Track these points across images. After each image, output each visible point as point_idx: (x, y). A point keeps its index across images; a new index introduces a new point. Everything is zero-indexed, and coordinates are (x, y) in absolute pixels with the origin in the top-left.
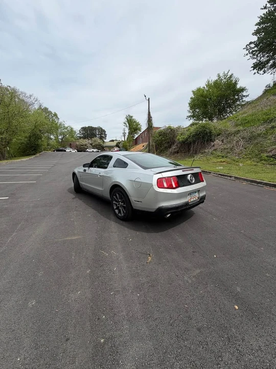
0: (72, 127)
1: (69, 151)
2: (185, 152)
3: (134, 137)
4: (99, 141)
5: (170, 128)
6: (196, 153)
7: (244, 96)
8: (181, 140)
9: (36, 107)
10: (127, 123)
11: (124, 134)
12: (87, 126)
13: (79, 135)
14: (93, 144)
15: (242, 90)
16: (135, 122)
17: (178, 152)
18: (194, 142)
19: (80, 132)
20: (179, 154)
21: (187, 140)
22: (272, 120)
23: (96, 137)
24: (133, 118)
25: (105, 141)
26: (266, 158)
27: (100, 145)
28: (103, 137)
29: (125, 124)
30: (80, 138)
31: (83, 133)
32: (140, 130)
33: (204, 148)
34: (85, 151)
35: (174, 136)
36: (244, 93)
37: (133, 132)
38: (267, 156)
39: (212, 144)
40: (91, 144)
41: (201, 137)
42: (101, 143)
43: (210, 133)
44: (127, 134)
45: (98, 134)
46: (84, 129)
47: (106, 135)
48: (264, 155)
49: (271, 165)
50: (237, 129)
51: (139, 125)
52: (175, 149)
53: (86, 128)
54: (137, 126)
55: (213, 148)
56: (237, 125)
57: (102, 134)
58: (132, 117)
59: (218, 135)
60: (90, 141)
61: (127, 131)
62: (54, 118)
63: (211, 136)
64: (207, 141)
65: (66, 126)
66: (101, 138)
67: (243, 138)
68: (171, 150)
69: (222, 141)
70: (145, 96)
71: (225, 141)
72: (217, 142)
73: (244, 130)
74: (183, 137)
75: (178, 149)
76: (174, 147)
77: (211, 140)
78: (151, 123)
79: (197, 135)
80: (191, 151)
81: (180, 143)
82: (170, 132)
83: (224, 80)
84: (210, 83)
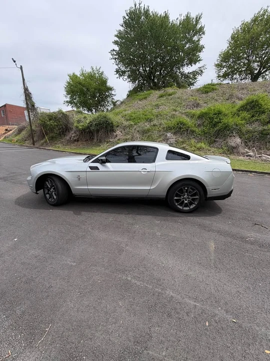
2: (86, 141)
6: (100, 142)
7: (113, 94)
8: (80, 127)
15: (111, 89)
17: (77, 140)
18: (98, 131)
20: (80, 142)
21: (88, 127)
22: (151, 119)
33: (107, 137)
35: (69, 123)
36: (113, 92)
39: (115, 134)
41: (104, 126)
43: (112, 123)
50: (128, 123)
52: (74, 137)
55: (116, 139)
56: (127, 120)
59: (117, 127)
63: (112, 127)
64: (110, 131)
67: (138, 131)
68: (68, 138)
69: (121, 132)
70: (15, 62)
71: (123, 132)
72: (118, 132)
73: (135, 124)
74: (82, 124)
75: (77, 137)
76: (72, 134)
77: (113, 131)
78: (33, 102)
79: (100, 124)
80: (95, 140)
81: (79, 130)
82: (62, 117)
83: (97, 75)
84: (84, 72)
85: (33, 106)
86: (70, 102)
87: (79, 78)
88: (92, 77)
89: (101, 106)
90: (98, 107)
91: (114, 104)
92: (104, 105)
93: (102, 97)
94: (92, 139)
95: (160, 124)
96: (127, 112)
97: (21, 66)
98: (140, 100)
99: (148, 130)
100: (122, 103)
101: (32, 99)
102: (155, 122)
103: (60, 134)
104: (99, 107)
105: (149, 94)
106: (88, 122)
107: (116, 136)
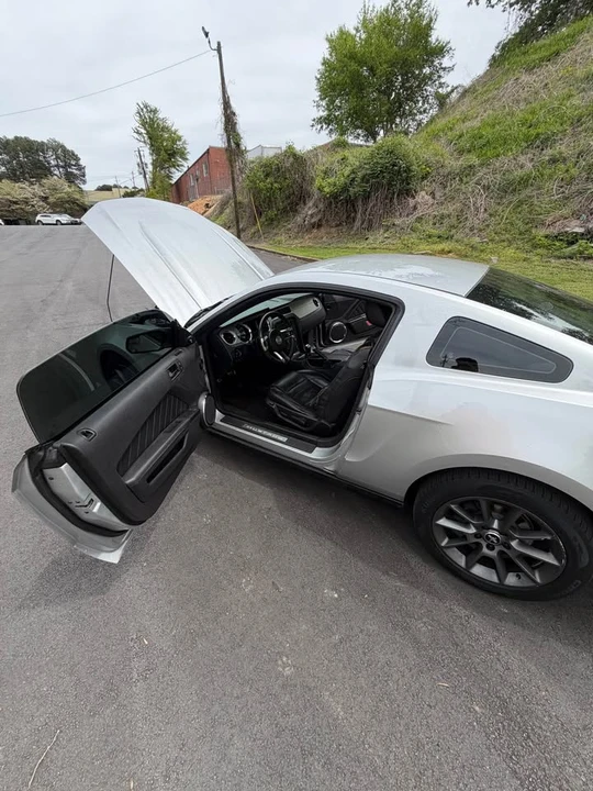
2: (337, 226)
3: (170, 178)
4: (67, 188)
5: (291, 153)
6: (370, 227)
7: (444, 69)
8: (327, 190)
10: (143, 131)
11: (142, 165)
12: (11, 137)
14: (51, 200)
15: (440, 51)
16: (165, 129)
17: (318, 225)
18: (366, 197)
20: (322, 229)
21: (345, 189)
22: (547, 139)
23: (52, 174)
24: (161, 116)
25: (84, 187)
26: (545, 241)
27: (74, 202)
29: (138, 133)
32: (183, 155)
33: (389, 211)
34: (29, 223)
35: (306, 179)
36: (446, 62)
37: (165, 161)
38: (546, 237)
39: (411, 202)
40: (45, 199)
41: (385, 181)
42: (77, 196)
43: (408, 170)
44: (150, 168)
45: (57, 166)
47: (81, 169)
48: (541, 232)
49: (559, 258)
50: (462, 162)
51: (180, 139)
52: (312, 216)
53: (8, 141)
54: (174, 142)
55: (412, 218)
56: (461, 152)
57: (70, 166)
58: (155, 111)
59: (423, 178)
60: (37, 190)
61: (148, 159)
63: (407, 181)
64: (398, 195)
66: (70, 178)
67: (487, 188)
68: (299, 219)
69: (433, 194)
70: (207, 34)
71: (438, 195)
72: (422, 197)
73: (482, 165)
74: (331, 180)
75: (319, 217)
76: (309, 210)
77: (408, 193)
78: (238, 135)
79: (373, 176)
80: (358, 223)
81: (325, 198)
82: (292, 165)
83: (405, 12)
84: (368, 17)
85: (238, 145)
86: (327, 120)
87: (353, 37)
88: (389, 22)
89: (401, 117)
90: (393, 122)
91: (442, 100)
92: (411, 113)
93: (411, 87)
94: (350, 220)
95: (580, 154)
96: (468, 124)
97: (219, 44)
98: (530, 70)
99: (525, 182)
100: (466, 92)
101: (237, 126)
102: (562, 148)
103: (285, 212)
104: (398, 120)
105: (573, 37)
106: (346, 173)
107: (415, 208)
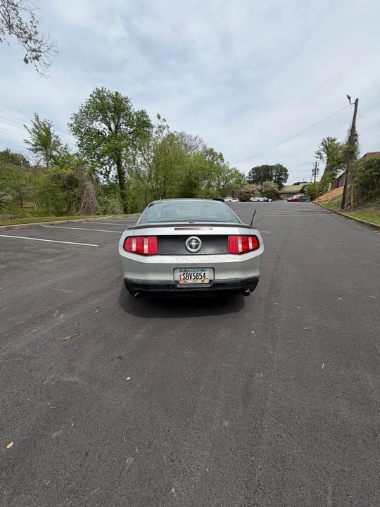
0: (237, 169)
1: (228, 200)
3: (335, 175)
4: (273, 185)
9: (200, 149)
10: (323, 152)
11: (315, 172)
12: (260, 166)
13: (248, 179)
14: (263, 191)
19: (250, 175)
23: (270, 179)
25: (284, 184)
27: (273, 191)
28: (282, 179)
29: (318, 154)
30: (249, 182)
31: (253, 177)
37: (334, 166)
40: (260, 191)
44: (322, 171)
45: (275, 176)
46: (256, 170)
47: (286, 176)
53: (259, 168)
57: (282, 175)
60: (259, 187)
62: (219, 160)
65: (230, 168)
66: (279, 181)
